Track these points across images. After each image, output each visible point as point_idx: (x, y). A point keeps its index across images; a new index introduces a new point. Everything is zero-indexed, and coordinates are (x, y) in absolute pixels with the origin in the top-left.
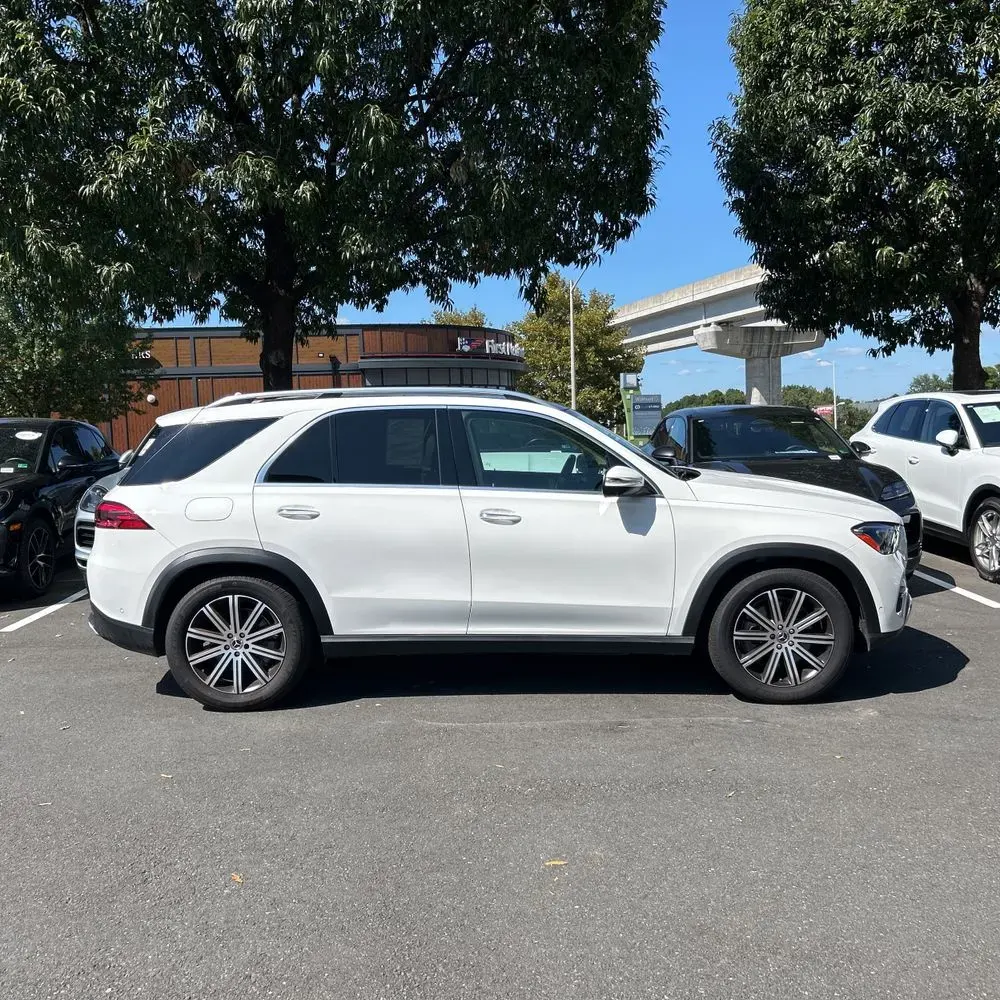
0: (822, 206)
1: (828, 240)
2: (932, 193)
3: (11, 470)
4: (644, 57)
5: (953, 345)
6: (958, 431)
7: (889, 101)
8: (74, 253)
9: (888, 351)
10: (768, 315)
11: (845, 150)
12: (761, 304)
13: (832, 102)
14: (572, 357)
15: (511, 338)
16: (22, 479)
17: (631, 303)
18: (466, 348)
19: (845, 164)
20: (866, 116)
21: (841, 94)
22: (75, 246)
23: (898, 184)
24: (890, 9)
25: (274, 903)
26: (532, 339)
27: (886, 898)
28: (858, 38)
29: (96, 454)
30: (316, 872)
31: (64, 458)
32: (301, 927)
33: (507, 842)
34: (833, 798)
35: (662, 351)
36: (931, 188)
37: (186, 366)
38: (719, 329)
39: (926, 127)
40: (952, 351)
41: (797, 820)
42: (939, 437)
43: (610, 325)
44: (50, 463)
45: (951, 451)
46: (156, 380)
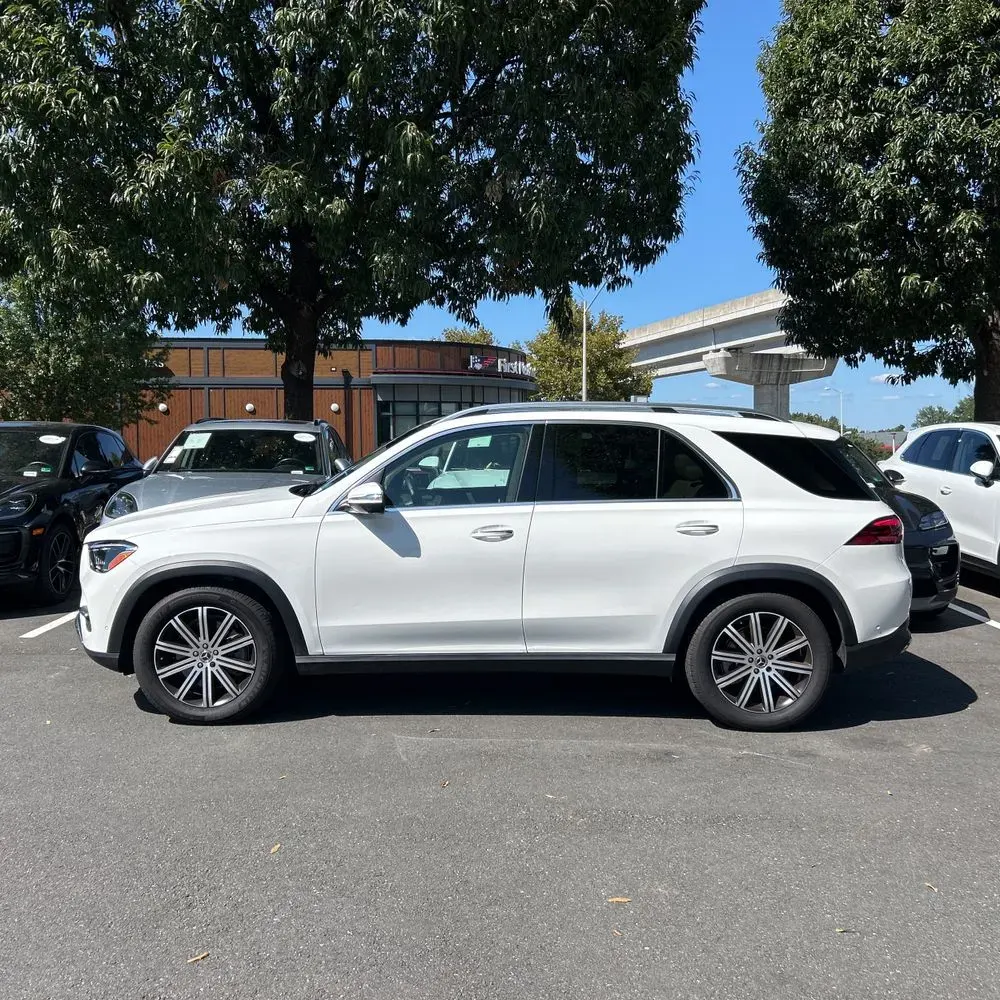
0: (849, 233)
1: (853, 267)
2: (961, 222)
3: (34, 474)
4: (676, 80)
5: (974, 377)
6: (993, 462)
7: (920, 130)
8: (102, 258)
9: (907, 379)
10: (788, 341)
11: (873, 178)
12: (782, 329)
13: (862, 130)
14: (584, 377)
15: (523, 358)
16: (45, 483)
17: (642, 327)
18: (479, 367)
19: (874, 192)
20: (896, 145)
21: (872, 123)
22: (102, 250)
23: (927, 213)
24: (922, 39)
25: (327, 934)
26: (543, 359)
27: (973, 949)
28: (889, 68)
29: (116, 460)
30: (368, 902)
31: (86, 464)
32: (358, 961)
33: (564, 875)
34: (900, 838)
35: (669, 375)
36: (960, 218)
37: (199, 376)
38: (729, 355)
39: (957, 157)
40: (973, 383)
41: (866, 861)
42: (972, 468)
43: (621, 347)
44: (73, 467)
45: (986, 482)
46: (169, 389)
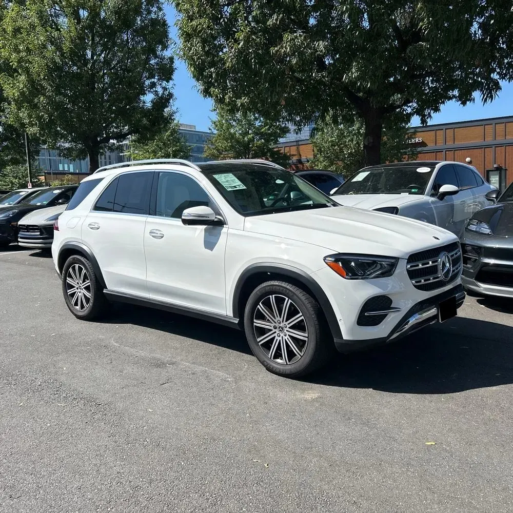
37: (440, 145)
46: (417, 154)
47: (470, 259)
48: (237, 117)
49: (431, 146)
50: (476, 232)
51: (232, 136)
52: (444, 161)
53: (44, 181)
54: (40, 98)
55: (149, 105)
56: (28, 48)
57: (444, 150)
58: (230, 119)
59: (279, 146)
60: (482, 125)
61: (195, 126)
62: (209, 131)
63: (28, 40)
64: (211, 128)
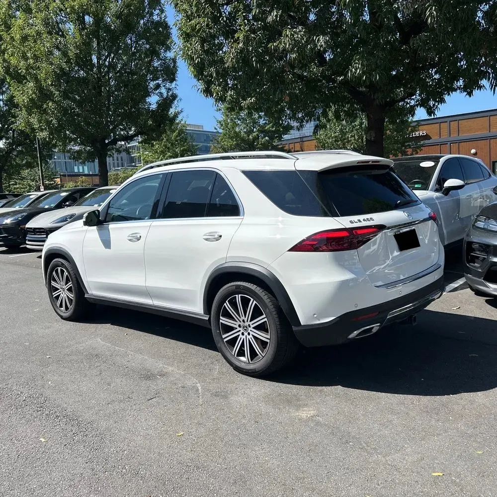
37: (445, 137)
47: (477, 258)
48: (241, 116)
49: (435, 138)
50: (483, 229)
51: (237, 135)
52: (448, 154)
53: (59, 183)
54: (48, 103)
55: (154, 107)
56: (34, 55)
57: (449, 143)
58: (235, 119)
59: (283, 143)
60: (488, 116)
61: (202, 126)
62: (215, 131)
63: (35, 47)
64: (217, 127)
